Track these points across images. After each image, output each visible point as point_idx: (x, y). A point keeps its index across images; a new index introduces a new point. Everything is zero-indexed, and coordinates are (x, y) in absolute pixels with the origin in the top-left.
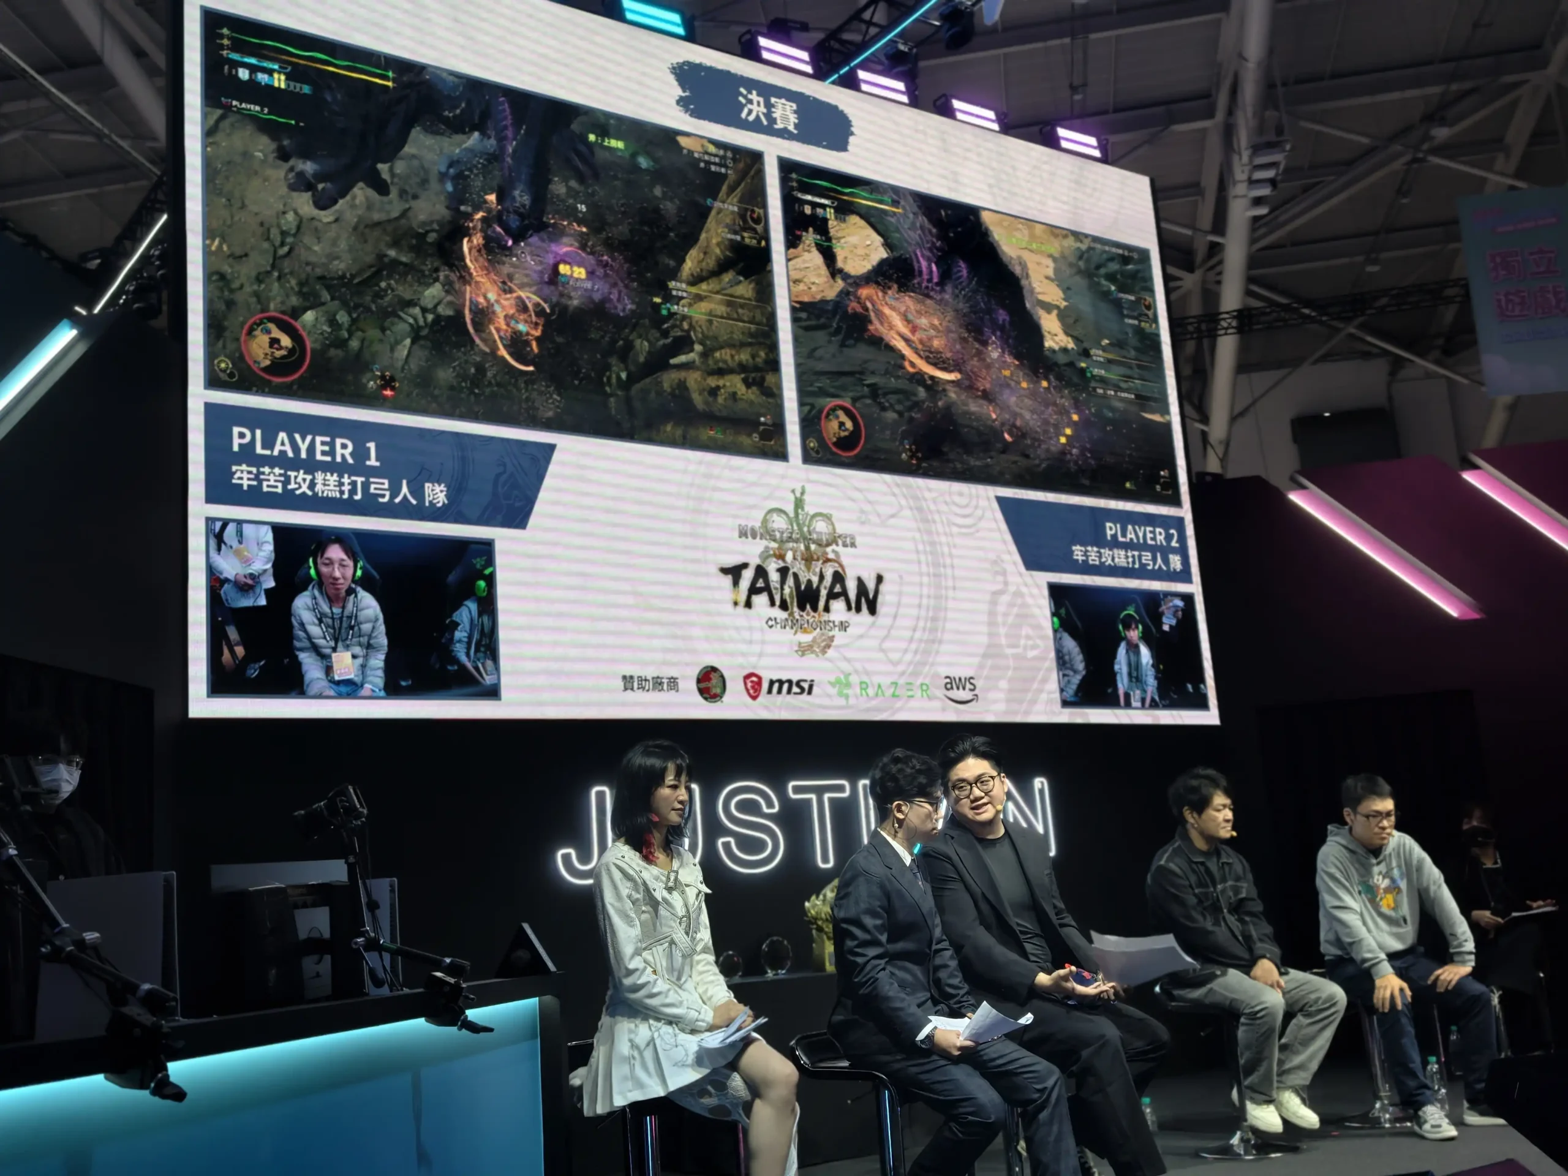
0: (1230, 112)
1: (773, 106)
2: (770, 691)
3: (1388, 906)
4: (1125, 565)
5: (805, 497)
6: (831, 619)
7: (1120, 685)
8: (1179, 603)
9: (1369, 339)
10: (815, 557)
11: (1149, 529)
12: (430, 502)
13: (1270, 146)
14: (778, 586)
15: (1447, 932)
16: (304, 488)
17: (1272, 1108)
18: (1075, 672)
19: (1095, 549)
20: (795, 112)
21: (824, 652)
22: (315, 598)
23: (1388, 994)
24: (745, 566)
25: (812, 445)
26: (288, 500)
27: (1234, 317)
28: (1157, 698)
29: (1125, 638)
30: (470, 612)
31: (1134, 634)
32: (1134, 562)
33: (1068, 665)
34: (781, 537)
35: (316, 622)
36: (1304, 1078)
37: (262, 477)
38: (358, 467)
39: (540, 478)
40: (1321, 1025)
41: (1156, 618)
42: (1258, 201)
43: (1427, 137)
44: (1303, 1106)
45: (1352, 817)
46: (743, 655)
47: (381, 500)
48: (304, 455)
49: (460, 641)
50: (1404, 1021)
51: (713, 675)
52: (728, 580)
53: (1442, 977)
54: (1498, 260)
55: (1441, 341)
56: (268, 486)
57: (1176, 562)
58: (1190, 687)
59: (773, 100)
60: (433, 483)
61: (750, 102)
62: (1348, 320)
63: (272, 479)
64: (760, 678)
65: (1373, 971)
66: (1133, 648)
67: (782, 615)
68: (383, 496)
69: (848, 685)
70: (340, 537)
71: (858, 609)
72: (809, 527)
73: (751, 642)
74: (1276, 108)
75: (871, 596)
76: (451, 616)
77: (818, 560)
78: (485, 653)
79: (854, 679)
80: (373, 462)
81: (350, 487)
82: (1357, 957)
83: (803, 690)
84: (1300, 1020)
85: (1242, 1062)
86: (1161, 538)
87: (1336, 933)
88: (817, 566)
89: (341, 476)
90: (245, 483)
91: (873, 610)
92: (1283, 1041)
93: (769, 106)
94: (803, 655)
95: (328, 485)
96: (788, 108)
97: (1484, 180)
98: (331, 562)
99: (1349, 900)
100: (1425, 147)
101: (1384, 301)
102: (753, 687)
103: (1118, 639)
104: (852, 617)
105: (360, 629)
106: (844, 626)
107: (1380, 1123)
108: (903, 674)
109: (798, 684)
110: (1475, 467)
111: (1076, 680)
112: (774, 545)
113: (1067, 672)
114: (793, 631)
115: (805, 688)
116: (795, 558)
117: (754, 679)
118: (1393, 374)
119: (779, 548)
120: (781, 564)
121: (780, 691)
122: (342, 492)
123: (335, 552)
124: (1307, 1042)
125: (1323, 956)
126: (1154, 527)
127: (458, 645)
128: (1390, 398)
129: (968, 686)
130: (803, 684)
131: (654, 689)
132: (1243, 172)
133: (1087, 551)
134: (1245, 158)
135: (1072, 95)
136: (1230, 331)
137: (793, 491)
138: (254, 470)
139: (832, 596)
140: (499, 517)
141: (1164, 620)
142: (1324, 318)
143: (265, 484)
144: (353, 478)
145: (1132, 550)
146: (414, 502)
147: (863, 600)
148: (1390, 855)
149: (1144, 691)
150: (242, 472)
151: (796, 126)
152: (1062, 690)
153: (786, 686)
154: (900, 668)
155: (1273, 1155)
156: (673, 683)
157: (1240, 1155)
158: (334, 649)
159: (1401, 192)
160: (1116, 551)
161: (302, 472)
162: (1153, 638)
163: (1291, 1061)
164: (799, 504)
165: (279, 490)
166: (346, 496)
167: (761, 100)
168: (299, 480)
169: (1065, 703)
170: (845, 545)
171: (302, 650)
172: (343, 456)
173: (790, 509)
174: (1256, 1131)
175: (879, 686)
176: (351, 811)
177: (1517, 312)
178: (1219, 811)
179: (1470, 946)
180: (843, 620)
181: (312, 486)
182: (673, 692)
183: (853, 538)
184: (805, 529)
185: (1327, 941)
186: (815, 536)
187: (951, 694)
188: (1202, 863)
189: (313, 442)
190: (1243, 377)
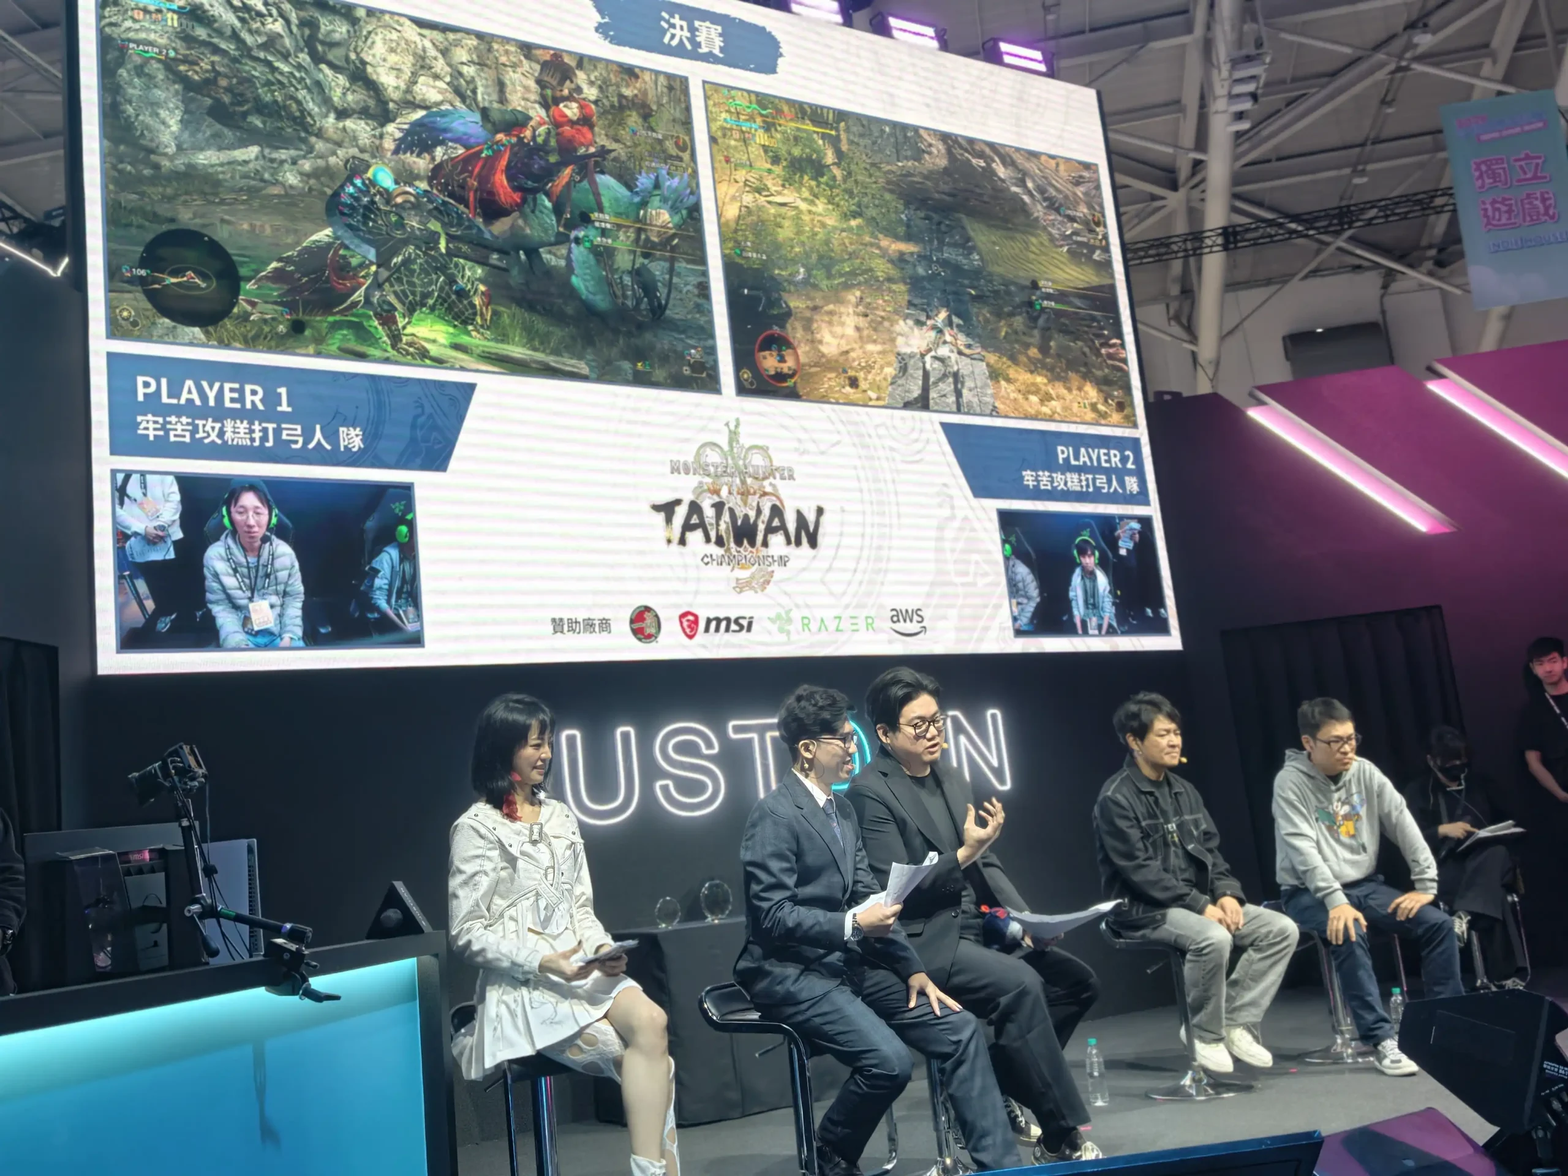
0: (1209, 27)
1: (697, 30)
2: (707, 630)
3: (1348, 833)
4: (1078, 489)
5: (741, 429)
6: (770, 554)
7: (1076, 612)
8: (1136, 525)
9: (1359, 252)
10: (752, 491)
11: (1103, 451)
12: (346, 447)
13: (1249, 59)
14: (713, 521)
15: (1409, 858)
16: (213, 436)
17: (1221, 1046)
18: (1029, 598)
19: (1047, 474)
20: (720, 35)
21: (763, 589)
22: (229, 548)
23: (1341, 926)
24: (678, 502)
25: (746, 376)
26: (196, 449)
27: (1220, 234)
28: (1115, 624)
29: (1080, 564)
30: (391, 559)
31: (1090, 561)
32: (1088, 486)
33: (1022, 593)
34: (716, 472)
35: (231, 572)
36: (1254, 1015)
37: (169, 426)
38: (269, 413)
39: (461, 418)
40: (1273, 959)
41: (1112, 543)
42: (1240, 116)
43: (1410, 46)
44: (1255, 1044)
45: (1312, 743)
46: (677, 593)
47: (294, 446)
48: (212, 403)
49: (380, 588)
50: (1359, 952)
51: (646, 615)
52: (661, 516)
53: (1403, 906)
54: (1484, 168)
55: (1433, 252)
56: (176, 436)
57: (1132, 484)
58: (1149, 612)
59: (697, 23)
60: (348, 427)
61: (673, 26)
62: (1337, 233)
63: (179, 429)
64: (696, 617)
65: (1327, 901)
66: (1089, 575)
67: (717, 551)
68: (296, 442)
69: (789, 621)
70: (252, 485)
71: (798, 543)
72: (745, 459)
73: (686, 580)
74: (1254, 19)
75: (811, 529)
76: (370, 563)
77: (755, 493)
78: (407, 599)
79: (796, 615)
80: (284, 407)
81: (261, 434)
82: (1312, 887)
83: (741, 627)
84: (1250, 955)
85: (1189, 1000)
86: (1116, 460)
87: (1291, 861)
88: (753, 501)
89: (251, 423)
90: (151, 434)
91: (813, 543)
92: (1234, 976)
93: (693, 30)
94: (741, 592)
95: (237, 432)
96: (713, 31)
97: (1472, 87)
98: (245, 510)
99: (1305, 828)
100: (1408, 55)
101: (1373, 212)
102: (689, 626)
103: (1072, 565)
104: (792, 550)
105: (276, 578)
106: (783, 561)
107: (1342, 1058)
108: (847, 607)
109: (736, 621)
110: (1440, 376)
111: (1031, 607)
112: (708, 480)
113: (1020, 600)
114: (730, 568)
115: (743, 625)
116: (730, 493)
117: (691, 618)
118: (1385, 287)
119: (713, 483)
120: (716, 499)
121: (717, 630)
122: (253, 440)
123: (249, 500)
124: (1258, 977)
125: (1280, 886)
126: (1108, 449)
127: (378, 592)
128: (1383, 312)
129: (916, 618)
130: (741, 621)
131: (585, 631)
132: (1223, 86)
133: (1038, 476)
134: (1225, 73)
135: (1045, 15)
136: (1215, 249)
137: (727, 424)
138: (161, 420)
139: (770, 530)
140: (418, 461)
141: (1121, 543)
142: (1311, 232)
143: (172, 433)
144: (264, 425)
145: (1086, 473)
146: (328, 447)
147: (803, 534)
148: (1350, 781)
149: (1102, 618)
150: (148, 422)
151: (722, 50)
152: (1015, 619)
153: (723, 624)
154: (845, 600)
155: (1225, 1095)
156: (605, 625)
157: (1191, 1095)
158: (251, 599)
159: (1384, 102)
160: (1068, 475)
161: (210, 420)
162: (1111, 564)
163: (1242, 997)
164: (733, 436)
165: (187, 439)
166: (257, 443)
167: (684, 24)
168: (208, 428)
169: (1019, 633)
170: (783, 478)
171: (216, 602)
172: (253, 402)
173: (723, 441)
174: (1206, 1071)
175: (822, 620)
176: (185, 772)
177: (1504, 221)
178: (1162, 736)
179: (1433, 872)
180: (783, 554)
181: (221, 434)
182: (605, 634)
183: (790, 470)
184: (741, 463)
185: (1283, 869)
186: (751, 470)
187: (897, 626)
188: (1151, 794)
189: (221, 389)
190: (1230, 296)
